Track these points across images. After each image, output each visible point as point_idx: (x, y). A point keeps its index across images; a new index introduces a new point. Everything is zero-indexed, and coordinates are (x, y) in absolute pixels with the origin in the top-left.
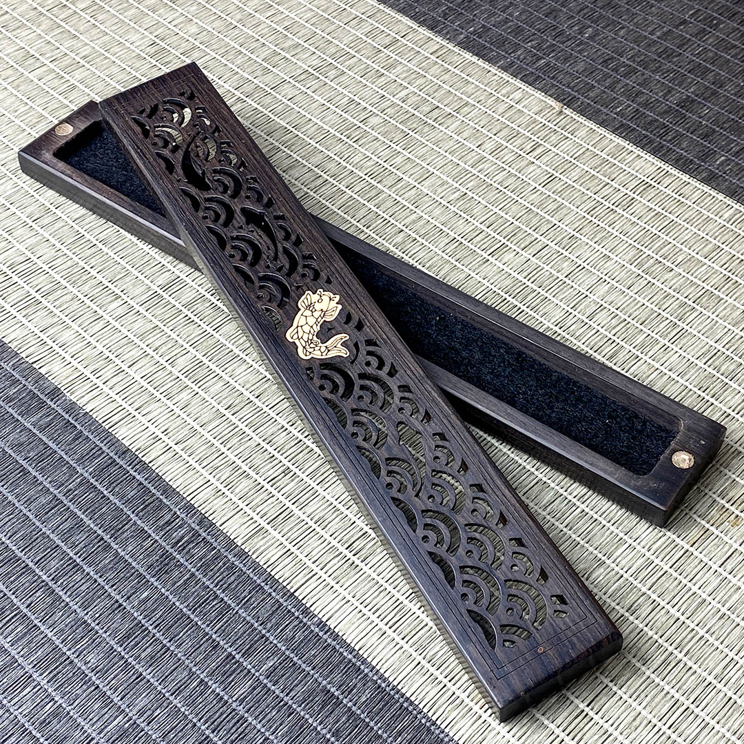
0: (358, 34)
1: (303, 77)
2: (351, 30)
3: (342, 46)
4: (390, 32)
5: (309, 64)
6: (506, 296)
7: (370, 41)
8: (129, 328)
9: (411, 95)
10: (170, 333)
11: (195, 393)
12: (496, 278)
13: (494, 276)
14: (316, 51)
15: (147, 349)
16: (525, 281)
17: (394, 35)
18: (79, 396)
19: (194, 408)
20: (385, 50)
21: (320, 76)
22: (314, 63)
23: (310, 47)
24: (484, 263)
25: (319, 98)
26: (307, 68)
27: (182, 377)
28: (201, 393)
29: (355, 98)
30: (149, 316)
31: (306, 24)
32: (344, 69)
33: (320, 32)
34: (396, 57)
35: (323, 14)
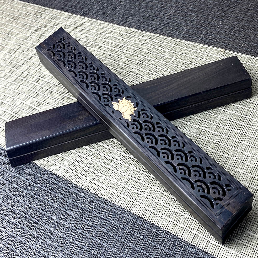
0: (149, 45)
1: (138, 65)
2: (146, 45)
3: (145, 51)
4: (158, 42)
5: (138, 60)
6: (237, 122)
7: (153, 47)
8: (120, 171)
9: (174, 61)
10: (134, 168)
11: (151, 188)
12: (230, 116)
13: (229, 116)
14: (138, 55)
15: (129, 176)
16: (240, 115)
17: (160, 42)
18: (114, 200)
19: (153, 194)
20: (159, 48)
21: (143, 63)
22: (139, 59)
23: (136, 54)
24: (224, 112)
25: (146, 71)
26: (138, 62)
27: (144, 183)
28: (153, 188)
29: (157, 67)
30: (124, 164)
31: (131, 47)
32: (149, 58)
33: (136, 49)
34: (164, 49)
35: (135, 42)
